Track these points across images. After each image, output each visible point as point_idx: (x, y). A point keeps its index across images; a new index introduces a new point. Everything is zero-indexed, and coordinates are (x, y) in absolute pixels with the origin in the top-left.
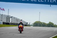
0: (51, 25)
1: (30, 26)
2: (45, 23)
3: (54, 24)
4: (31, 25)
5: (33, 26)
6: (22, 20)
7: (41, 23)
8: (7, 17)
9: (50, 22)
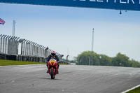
0: (121, 61)
1: (68, 64)
2: (106, 57)
3: (130, 59)
4: (72, 62)
5: (77, 64)
6: (47, 49)
7: (98, 56)
8: (9, 41)
9: (119, 54)
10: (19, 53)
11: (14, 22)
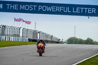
5: (67, 43)
8: (33, 32)
9: (88, 38)
10: (38, 38)
11: (35, 23)
